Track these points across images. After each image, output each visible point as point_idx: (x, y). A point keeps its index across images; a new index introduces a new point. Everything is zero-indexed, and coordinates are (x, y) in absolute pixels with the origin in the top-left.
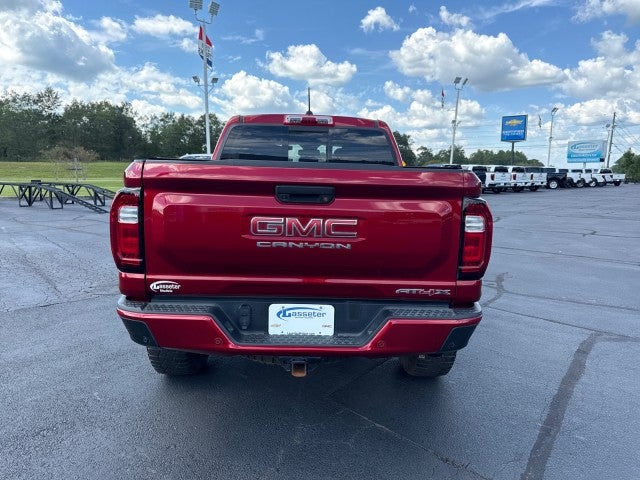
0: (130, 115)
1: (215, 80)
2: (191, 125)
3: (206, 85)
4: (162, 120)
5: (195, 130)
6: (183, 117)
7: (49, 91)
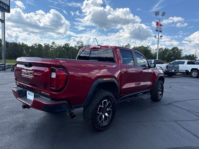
0: (149, 49)
1: (161, 36)
2: (168, 51)
3: (158, 38)
4: (159, 50)
5: (169, 53)
6: (166, 48)
7: (128, 44)
